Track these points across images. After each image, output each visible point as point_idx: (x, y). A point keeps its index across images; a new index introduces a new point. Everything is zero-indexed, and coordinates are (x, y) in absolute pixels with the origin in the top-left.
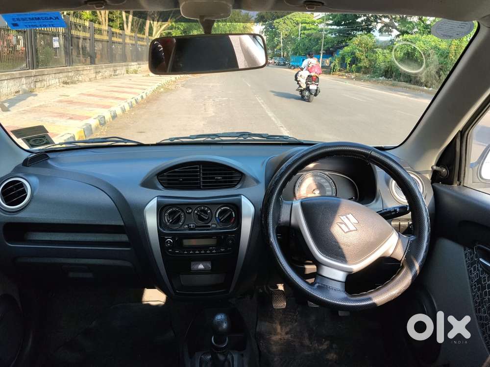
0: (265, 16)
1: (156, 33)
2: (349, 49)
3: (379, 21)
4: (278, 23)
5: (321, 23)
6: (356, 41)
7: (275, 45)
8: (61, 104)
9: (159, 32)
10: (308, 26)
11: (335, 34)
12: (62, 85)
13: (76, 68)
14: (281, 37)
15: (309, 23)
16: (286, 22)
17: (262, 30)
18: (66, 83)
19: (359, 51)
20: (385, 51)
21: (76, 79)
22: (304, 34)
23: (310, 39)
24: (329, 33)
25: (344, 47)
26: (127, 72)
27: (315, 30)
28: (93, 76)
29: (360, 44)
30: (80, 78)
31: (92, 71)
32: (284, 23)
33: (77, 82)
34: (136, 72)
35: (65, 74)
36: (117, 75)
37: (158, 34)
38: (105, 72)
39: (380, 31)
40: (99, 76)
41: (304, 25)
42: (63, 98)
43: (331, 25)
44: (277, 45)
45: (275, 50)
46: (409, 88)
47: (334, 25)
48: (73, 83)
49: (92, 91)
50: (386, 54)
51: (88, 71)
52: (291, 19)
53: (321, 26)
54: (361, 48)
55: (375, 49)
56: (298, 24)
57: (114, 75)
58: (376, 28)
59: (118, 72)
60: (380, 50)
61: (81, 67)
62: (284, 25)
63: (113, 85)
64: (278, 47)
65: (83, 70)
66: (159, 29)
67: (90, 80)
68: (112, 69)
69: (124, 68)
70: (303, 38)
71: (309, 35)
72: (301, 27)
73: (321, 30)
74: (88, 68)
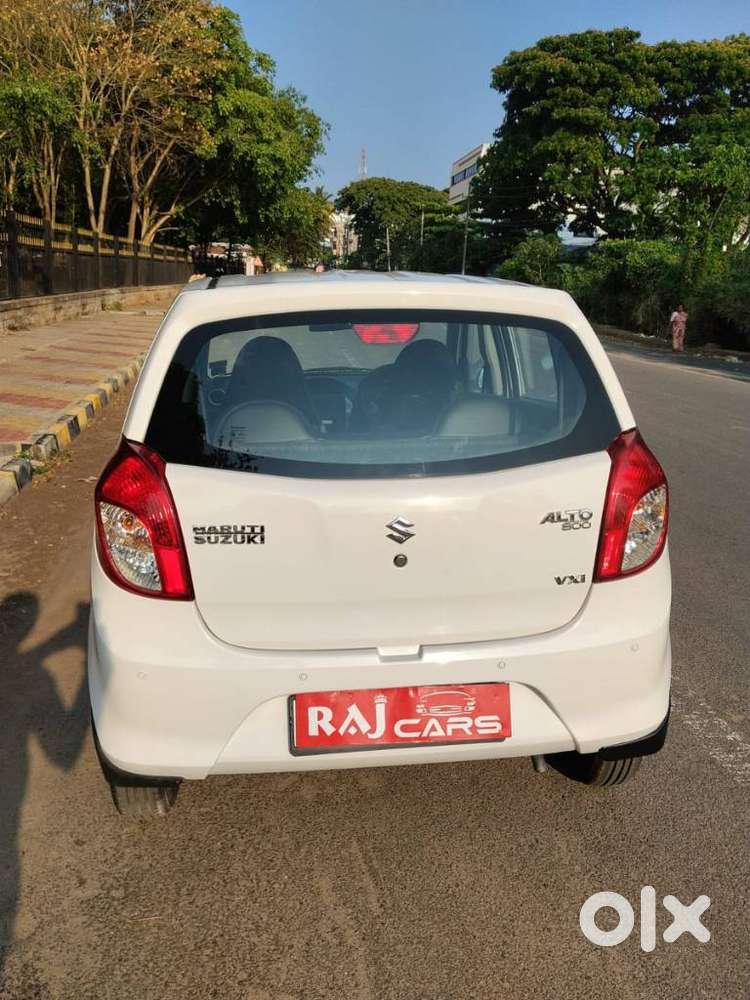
0: (356, 197)
1: (148, 231)
2: (513, 263)
3: (570, 210)
4: (381, 210)
5: (462, 211)
6: (525, 248)
7: (375, 253)
8: (31, 363)
9: (154, 229)
10: (437, 218)
11: (488, 234)
12: (8, 331)
13: (27, 302)
14: (388, 238)
15: (439, 212)
16: (397, 207)
17: (350, 223)
18: (13, 328)
19: (531, 267)
20: (577, 268)
21: (27, 321)
22: (431, 232)
23: (443, 243)
24: (478, 231)
25: (505, 258)
26: (103, 307)
27: (452, 224)
28: (51, 315)
29: (532, 254)
30: (33, 320)
31: (51, 307)
32: (393, 209)
33: (29, 327)
34: (118, 307)
35: (11, 313)
36: (86, 314)
37: (152, 232)
38: (70, 307)
39: (573, 227)
40: (60, 316)
41: (431, 215)
42: (28, 353)
43: (481, 216)
44: (380, 252)
45: (377, 261)
46: (615, 335)
47: (487, 217)
48: (23, 328)
49: (64, 341)
50: (579, 275)
51: (44, 306)
52: (406, 202)
53: (462, 218)
54: (534, 262)
55: (559, 265)
56: (419, 212)
57: (83, 314)
58: (564, 222)
59: (88, 308)
60: (568, 266)
61: (33, 300)
62: (392, 214)
63: (91, 331)
64: (381, 257)
65: (36, 306)
66: (153, 226)
67: (47, 323)
68: (79, 302)
69: (98, 301)
70: (429, 241)
71: (440, 234)
72: (425, 219)
73: (462, 226)
74: (44, 302)
